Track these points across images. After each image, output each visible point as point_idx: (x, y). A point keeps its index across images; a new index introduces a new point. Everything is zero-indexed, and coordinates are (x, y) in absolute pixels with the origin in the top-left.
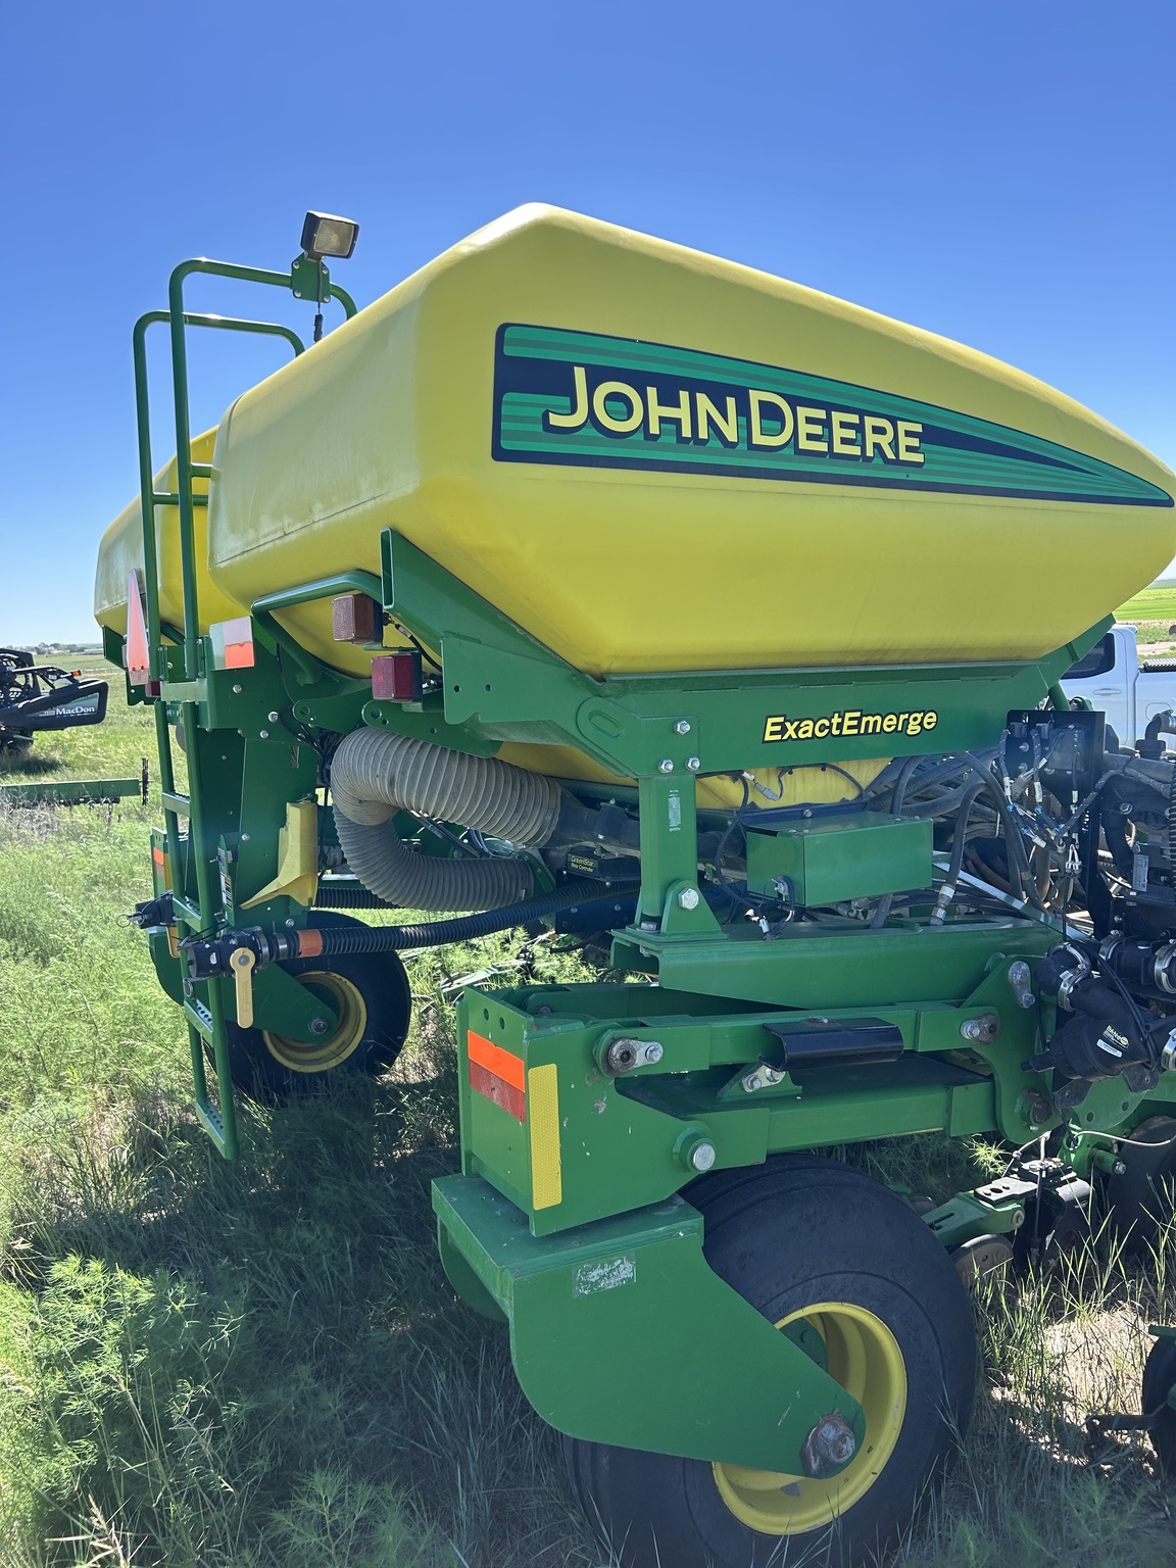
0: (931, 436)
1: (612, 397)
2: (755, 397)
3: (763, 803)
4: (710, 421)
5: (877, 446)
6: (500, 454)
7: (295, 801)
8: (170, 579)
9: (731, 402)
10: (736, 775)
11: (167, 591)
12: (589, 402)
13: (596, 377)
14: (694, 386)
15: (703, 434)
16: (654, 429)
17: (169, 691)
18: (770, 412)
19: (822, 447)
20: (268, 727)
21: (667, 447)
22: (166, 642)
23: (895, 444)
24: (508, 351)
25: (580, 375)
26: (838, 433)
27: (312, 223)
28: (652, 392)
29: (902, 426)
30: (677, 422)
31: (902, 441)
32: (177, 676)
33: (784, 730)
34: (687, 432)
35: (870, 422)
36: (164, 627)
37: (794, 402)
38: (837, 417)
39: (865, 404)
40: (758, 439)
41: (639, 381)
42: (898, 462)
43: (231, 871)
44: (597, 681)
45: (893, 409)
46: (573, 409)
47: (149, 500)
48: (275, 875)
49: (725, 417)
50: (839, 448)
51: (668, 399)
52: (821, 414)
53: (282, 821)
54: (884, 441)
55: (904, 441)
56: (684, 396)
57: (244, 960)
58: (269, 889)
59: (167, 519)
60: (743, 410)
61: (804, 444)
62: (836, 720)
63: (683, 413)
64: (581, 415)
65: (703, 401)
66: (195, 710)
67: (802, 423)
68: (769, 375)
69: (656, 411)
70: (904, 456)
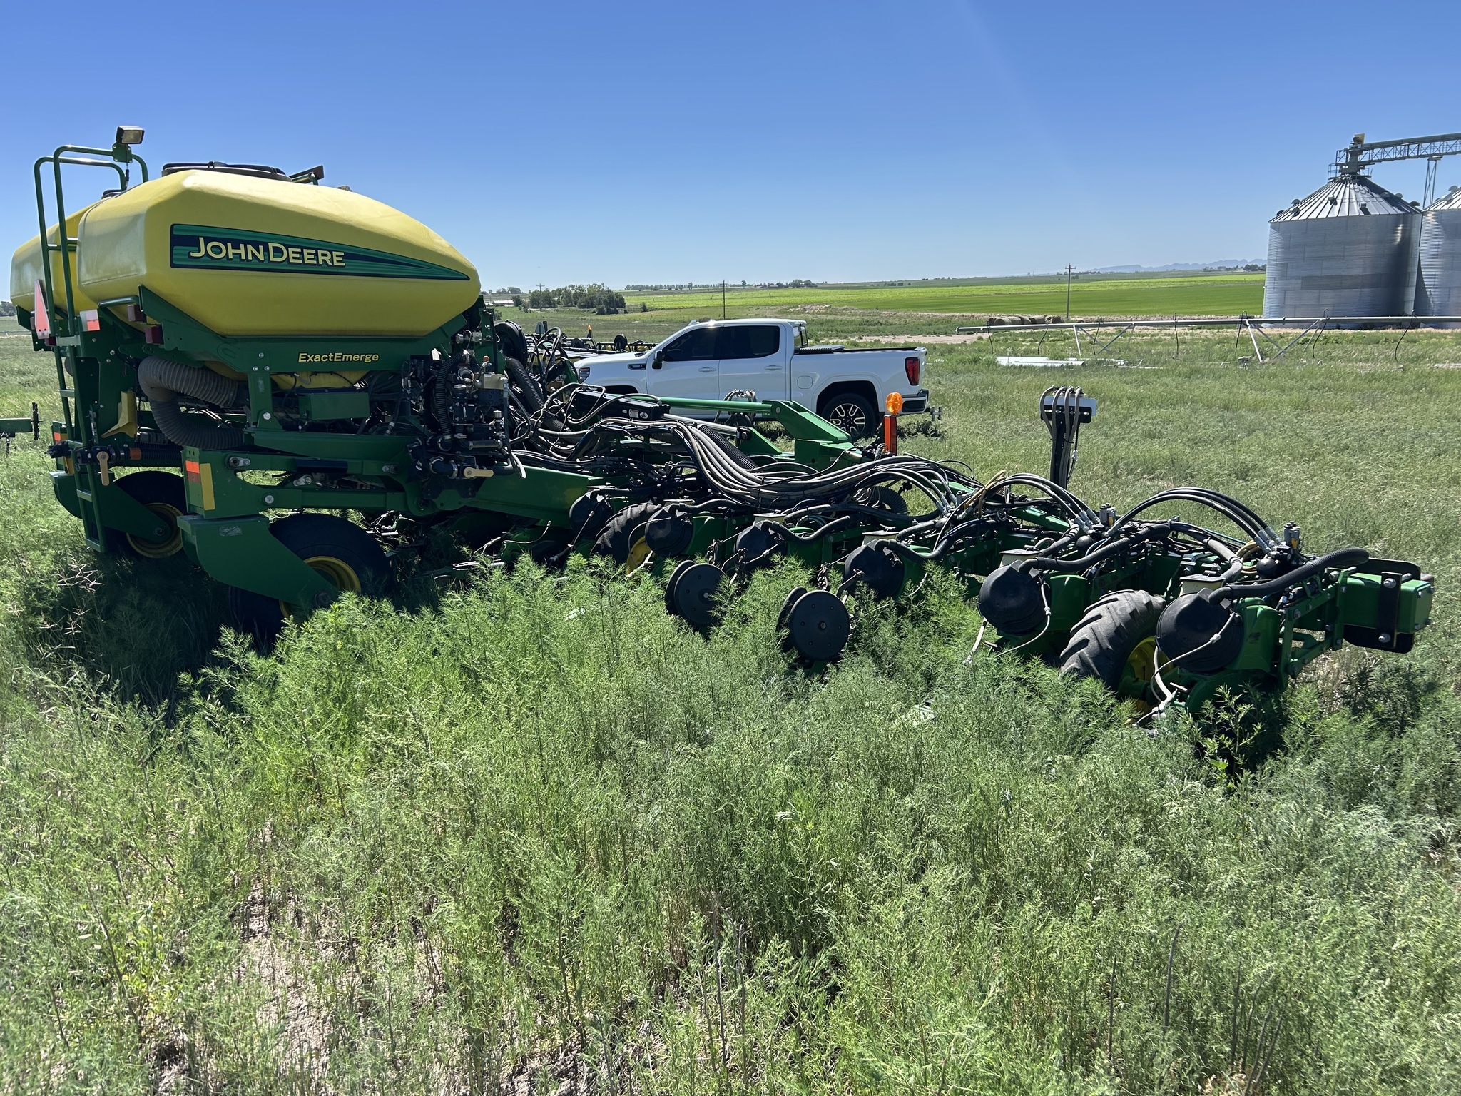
0: (347, 256)
1: (213, 247)
2: (271, 245)
3: (306, 386)
4: (253, 253)
5: (323, 260)
6: (173, 265)
7: (125, 391)
8: (59, 287)
9: (261, 247)
10: (292, 374)
11: (58, 293)
12: (205, 249)
13: (207, 241)
14: (246, 243)
15: (250, 258)
16: (231, 257)
17: (61, 341)
18: (276, 250)
19: (300, 261)
20: (110, 357)
21: (236, 263)
22: (58, 317)
23: (332, 260)
24: (175, 233)
25: (201, 240)
26: (306, 257)
27: (120, 132)
28: (229, 245)
29: (335, 253)
30: (240, 254)
31: (337, 259)
32: (65, 334)
33: (307, 358)
34: (243, 257)
35: (320, 252)
36: (55, 310)
37: (287, 247)
38: (305, 251)
39: (317, 246)
40: (272, 259)
41: (225, 242)
42: (333, 266)
43: (96, 420)
44: (223, 337)
45: (331, 247)
46: (199, 251)
47: (45, 249)
48: (117, 422)
49: (259, 252)
50: (306, 261)
51: (236, 246)
52: (299, 250)
53: (119, 400)
54: (327, 259)
55: (335, 259)
56: (242, 246)
57: (104, 457)
58: (115, 427)
59: (56, 259)
60: (266, 249)
61: (292, 260)
62: (331, 355)
63: (242, 251)
64: (202, 253)
65: (250, 247)
66: (74, 350)
67: (291, 255)
68: (276, 238)
69: (231, 251)
70: (336, 263)
